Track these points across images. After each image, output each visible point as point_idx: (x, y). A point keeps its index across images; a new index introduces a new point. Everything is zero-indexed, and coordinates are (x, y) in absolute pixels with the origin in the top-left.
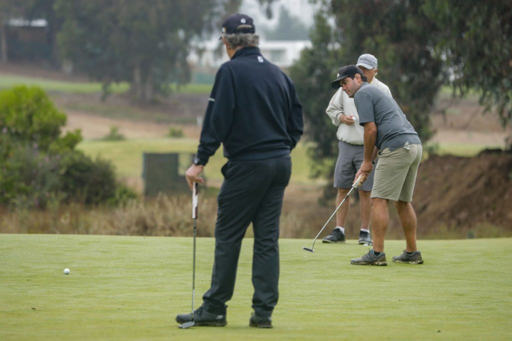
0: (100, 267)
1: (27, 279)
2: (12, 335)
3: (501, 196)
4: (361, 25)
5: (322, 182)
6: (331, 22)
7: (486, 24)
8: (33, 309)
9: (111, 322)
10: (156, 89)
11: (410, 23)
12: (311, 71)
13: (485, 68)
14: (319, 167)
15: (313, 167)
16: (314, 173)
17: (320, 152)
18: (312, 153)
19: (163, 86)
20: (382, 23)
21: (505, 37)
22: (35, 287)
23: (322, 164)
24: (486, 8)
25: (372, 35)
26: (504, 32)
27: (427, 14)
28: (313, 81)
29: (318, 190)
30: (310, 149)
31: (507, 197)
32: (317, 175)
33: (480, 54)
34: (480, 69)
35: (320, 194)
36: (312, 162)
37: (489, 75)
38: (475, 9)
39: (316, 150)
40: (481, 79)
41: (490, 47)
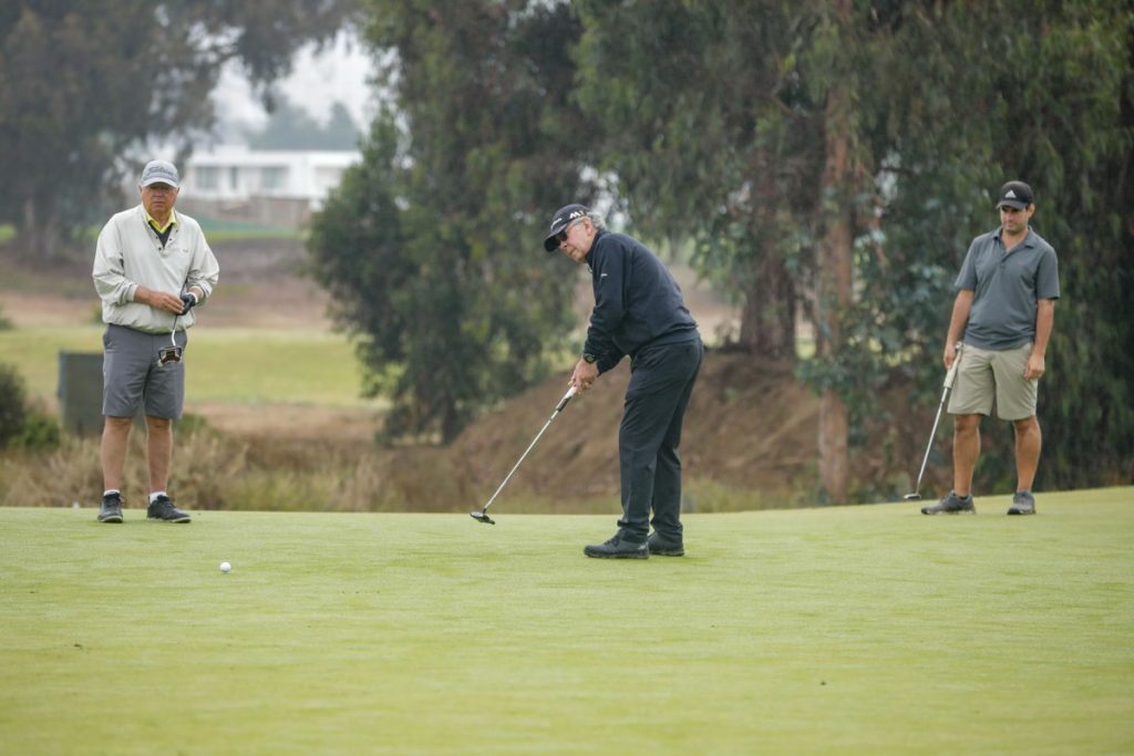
0: (147, 568)
1: (29, 590)
2: (75, 694)
3: (714, 428)
4: (461, 125)
5: (383, 403)
6: (402, 123)
7: (700, 124)
8: (77, 646)
9: (232, 669)
10: (65, 236)
11: (549, 122)
12: (363, 208)
13: (699, 204)
14: (378, 378)
15: (367, 378)
16: (370, 387)
17: (380, 352)
18: (365, 353)
19: (76, 231)
20: (497, 123)
21: (732, 149)
22: (52, 605)
23: (383, 373)
24: (701, 96)
25: (479, 143)
26: (730, 140)
27: (583, 106)
28: (367, 222)
29: (375, 418)
30: (361, 346)
31: (723, 430)
32: (374, 393)
33: (690, 179)
34: (691, 203)
35: (380, 424)
36: (367, 370)
37: (706, 216)
38: (682, 99)
39: (372, 347)
40: (693, 224)
41: (709, 166)
